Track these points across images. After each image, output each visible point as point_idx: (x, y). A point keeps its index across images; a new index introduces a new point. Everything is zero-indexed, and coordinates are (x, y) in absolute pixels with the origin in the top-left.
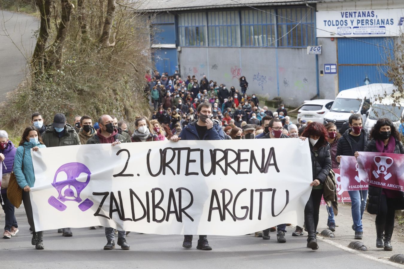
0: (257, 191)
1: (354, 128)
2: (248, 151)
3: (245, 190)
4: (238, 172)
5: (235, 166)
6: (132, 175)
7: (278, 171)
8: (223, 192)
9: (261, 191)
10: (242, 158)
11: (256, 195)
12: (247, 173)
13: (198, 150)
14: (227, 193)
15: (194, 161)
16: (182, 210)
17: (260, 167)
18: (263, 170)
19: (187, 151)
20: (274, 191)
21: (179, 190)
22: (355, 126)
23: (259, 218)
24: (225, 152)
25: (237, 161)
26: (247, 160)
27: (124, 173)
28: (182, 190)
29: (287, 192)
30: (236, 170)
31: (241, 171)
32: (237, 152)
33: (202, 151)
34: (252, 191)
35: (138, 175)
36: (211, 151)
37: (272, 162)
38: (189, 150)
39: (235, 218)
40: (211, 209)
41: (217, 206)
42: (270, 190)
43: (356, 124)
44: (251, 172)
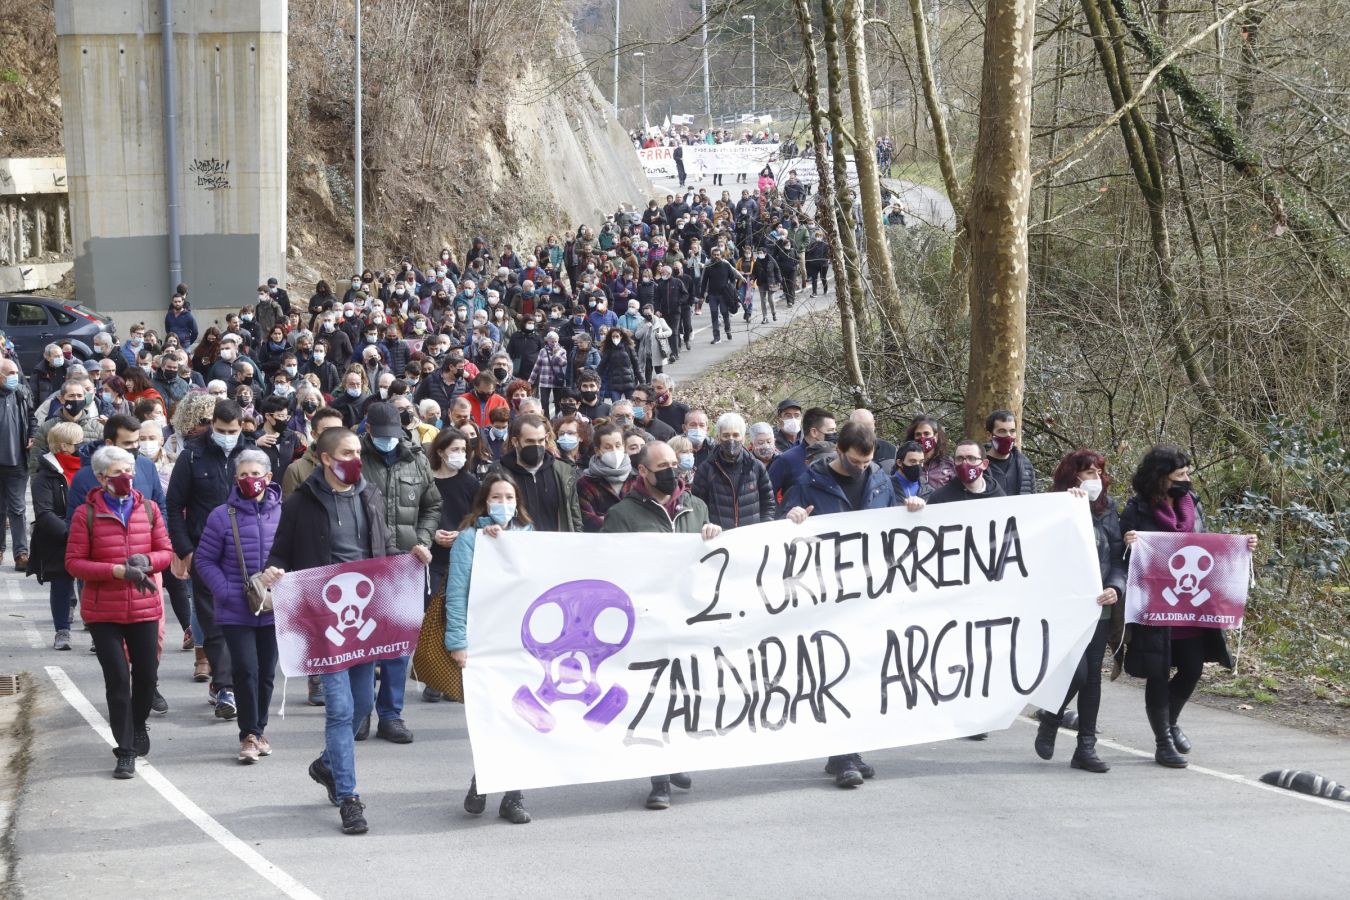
0: (979, 624)
1: (999, 440)
2: (959, 528)
3: (953, 624)
4: (940, 583)
5: (931, 566)
6: (727, 616)
7: (1025, 573)
8: (909, 634)
9: (987, 625)
10: (947, 547)
11: (979, 634)
12: (958, 583)
13: (856, 536)
14: (917, 634)
15: (850, 565)
16: (824, 689)
17: (988, 567)
18: (993, 573)
19: (833, 541)
20: (1017, 621)
21: (816, 638)
22: (1001, 435)
23: (985, 693)
24: (913, 535)
25: (936, 556)
26: (956, 552)
27: (712, 612)
28: (824, 638)
29: (1044, 623)
30: (936, 578)
31: (946, 579)
32: (937, 532)
33: (865, 538)
34: (969, 626)
35: (742, 614)
36: (883, 534)
37: (1012, 552)
38: (838, 538)
39: (936, 697)
40: (886, 681)
41: (896, 673)
42: (1006, 621)
43: (1004, 431)
44: (967, 580)
